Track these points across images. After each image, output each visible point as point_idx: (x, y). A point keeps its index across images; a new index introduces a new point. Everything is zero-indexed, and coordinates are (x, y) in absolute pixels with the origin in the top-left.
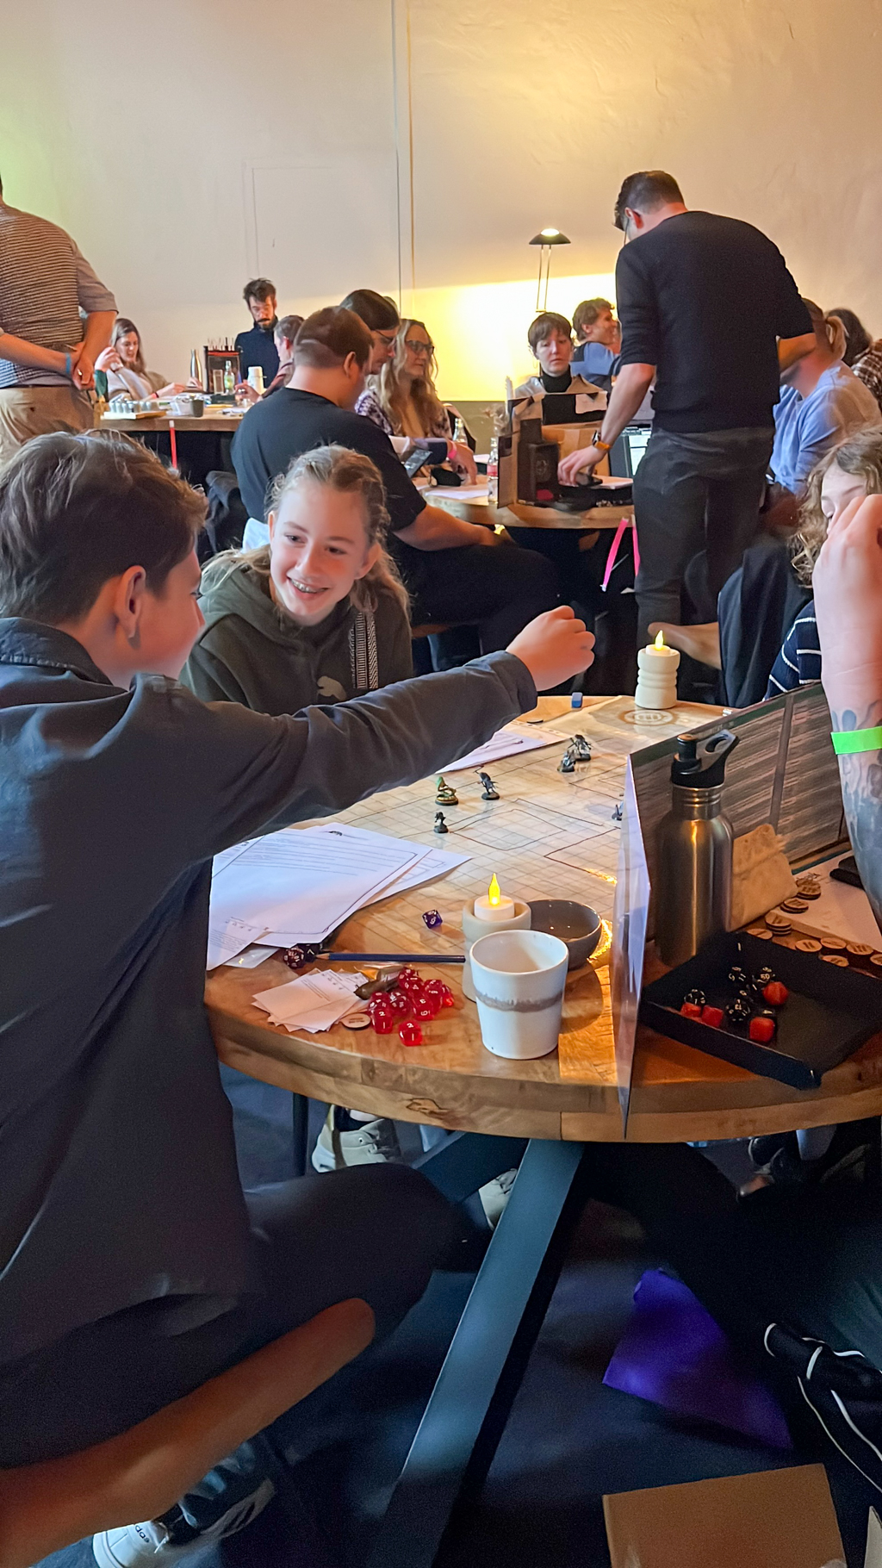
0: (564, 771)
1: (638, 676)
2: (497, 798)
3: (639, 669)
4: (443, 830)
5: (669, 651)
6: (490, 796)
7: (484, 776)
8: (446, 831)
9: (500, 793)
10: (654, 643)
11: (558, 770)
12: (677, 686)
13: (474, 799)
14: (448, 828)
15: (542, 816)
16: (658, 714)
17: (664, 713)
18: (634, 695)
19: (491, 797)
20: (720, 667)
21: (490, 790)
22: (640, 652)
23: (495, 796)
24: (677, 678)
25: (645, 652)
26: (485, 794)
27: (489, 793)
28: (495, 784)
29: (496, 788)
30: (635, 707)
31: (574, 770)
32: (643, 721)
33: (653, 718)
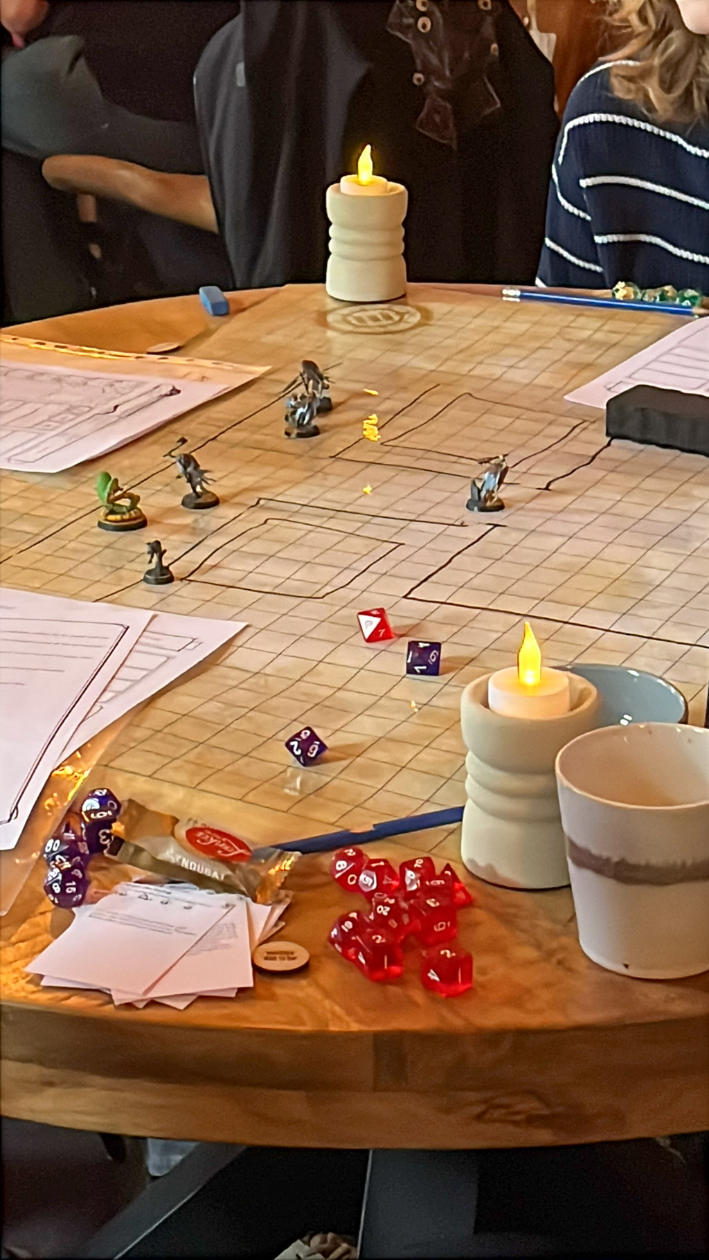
0: (300, 435)
1: (329, 238)
2: (216, 503)
3: (329, 224)
4: (163, 576)
5: (386, 184)
6: (201, 500)
7: (188, 460)
8: (171, 579)
9: (220, 493)
10: (355, 172)
11: (288, 434)
12: (405, 254)
13: (172, 511)
14: (174, 572)
15: (331, 524)
18: (323, 280)
19: (203, 502)
20: (215, 229)
21: (198, 489)
22: (330, 192)
23: (209, 500)
24: (405, 239)
25: (338, 190)
26: (187, 496)
27: (198, 495)
28: (206, 475)
29: (209, 482)
30: (331, 305)
31: (316, 432)
32: (369, 327)
33: (375, 319)
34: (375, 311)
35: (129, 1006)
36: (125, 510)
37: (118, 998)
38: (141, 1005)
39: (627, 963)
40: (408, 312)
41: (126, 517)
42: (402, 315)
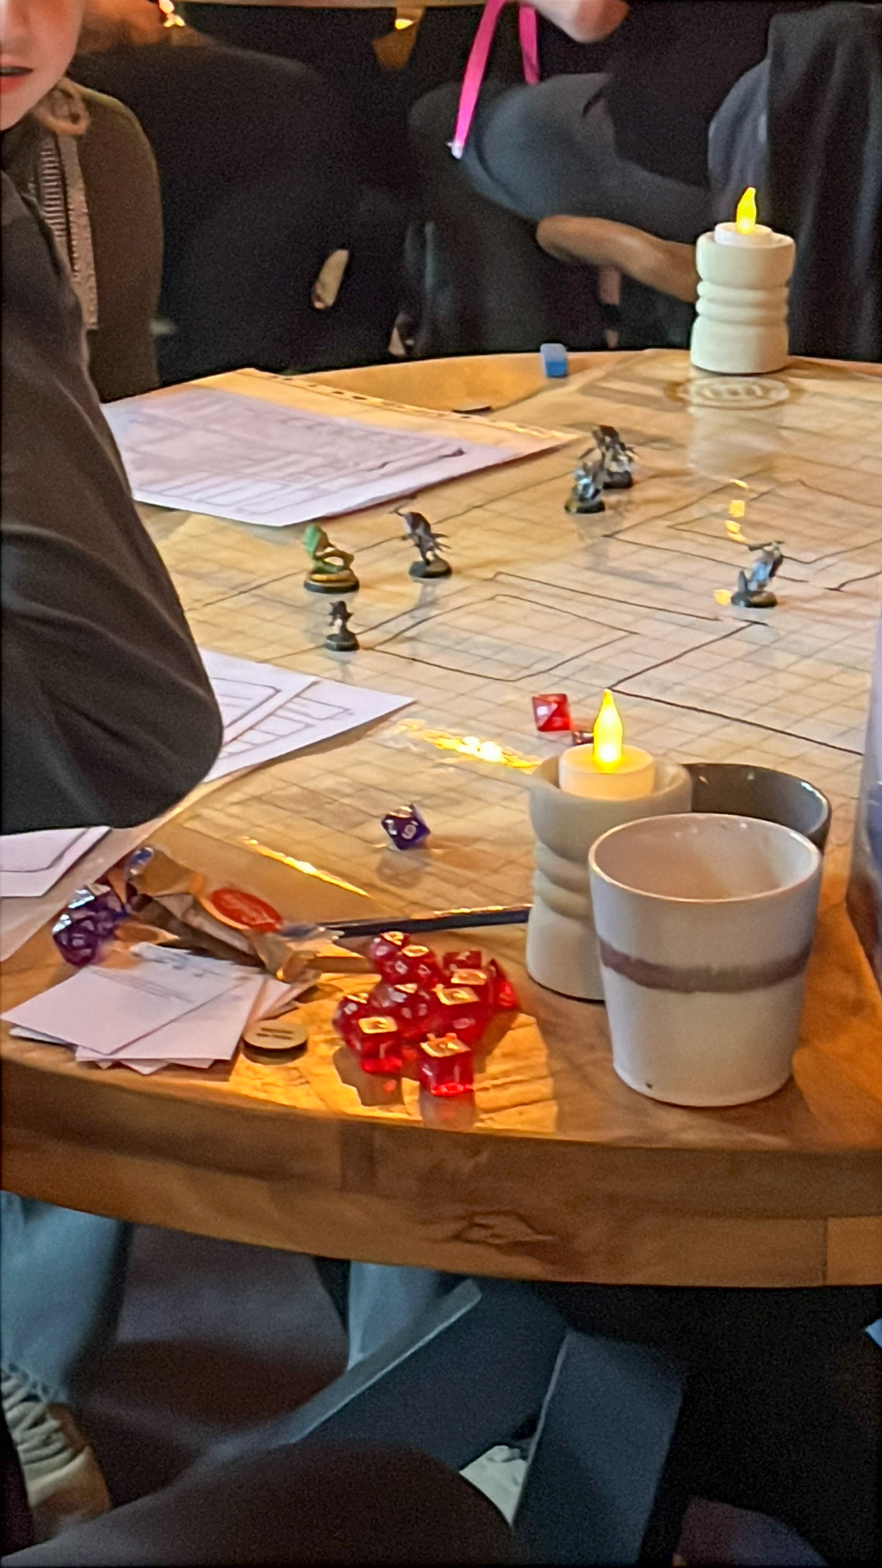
0: (581, 511)
1: (697, 297)
2: (447, 572)
3: (699, 279)
4: (347, 643)
5: (770, 235)
6: (431, 569)
7: (416, 520)
8: (356, 647)
9: (453, 562)
11: (567, 508)
13: (395, 578)
14: (360, 638)
15: (567, 606)
16: (756, 385)
17: (767, 382)
18: (687, 346)
19: (436, 572)
21: (429, 555)
23: (440, 568)
24: (790, 302)
25: (712, 239)
26: (416, 564)
27: (428, 562)
28: (439, 540)
29: (444, 549)
30: (693, 373)
31: (600, 507)
32: (723, 401)
33: (735, 393)
34: (738, 385)
35: (93, 1065)
36: (335, 570)
37: (82, 1055)
38: (104, 1065)
39: (651, 1083)
40: (774, 388)
41: (333, 577)
42: (767, 390)
